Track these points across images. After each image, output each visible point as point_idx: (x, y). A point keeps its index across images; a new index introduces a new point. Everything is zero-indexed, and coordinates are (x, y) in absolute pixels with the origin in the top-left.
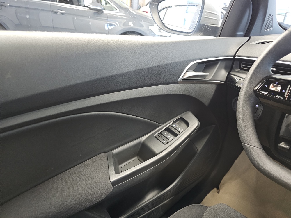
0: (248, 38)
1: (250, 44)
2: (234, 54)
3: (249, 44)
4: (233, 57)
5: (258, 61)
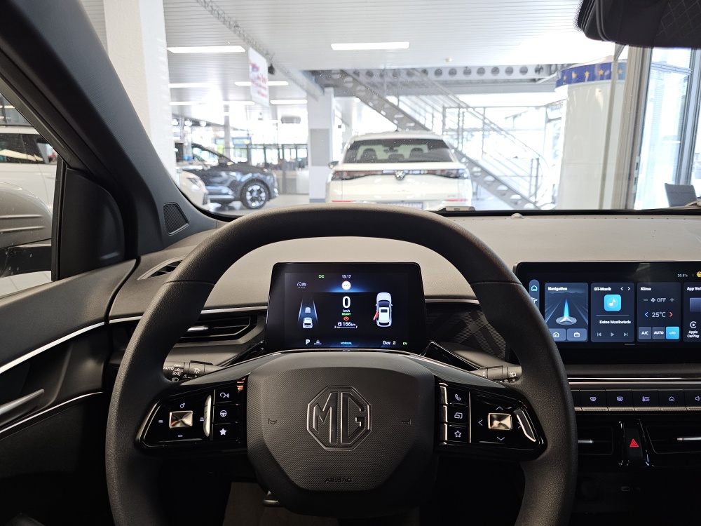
0: (133, 262)
1: (139, 279)
2: (102, 315)
3: (136, 279)
4: (102, 324)
5: (143, 321)
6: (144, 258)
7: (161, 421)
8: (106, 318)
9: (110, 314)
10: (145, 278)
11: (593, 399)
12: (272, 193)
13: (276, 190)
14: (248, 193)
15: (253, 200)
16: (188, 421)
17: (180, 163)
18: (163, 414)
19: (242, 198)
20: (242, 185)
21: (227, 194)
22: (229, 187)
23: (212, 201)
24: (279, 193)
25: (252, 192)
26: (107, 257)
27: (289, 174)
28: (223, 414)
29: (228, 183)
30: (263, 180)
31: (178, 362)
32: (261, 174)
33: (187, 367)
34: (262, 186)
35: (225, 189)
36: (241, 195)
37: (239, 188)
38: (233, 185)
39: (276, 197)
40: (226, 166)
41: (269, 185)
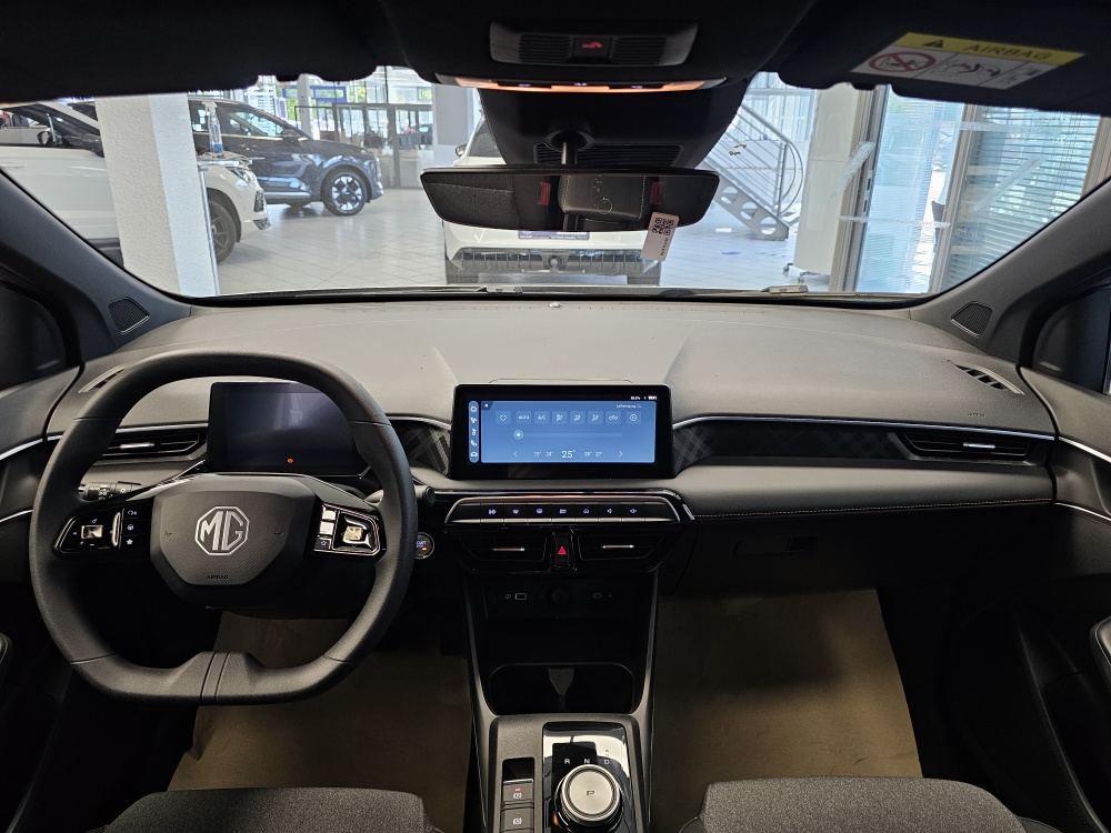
0: (77, 370)
1: (80, 392)
2: (39, 432)
3: (77, 392)
4: (41, 440)
5: (63, 439)
6: (88, 365)
7: (75, 533)
8: (44, 435)
9: (48, 431)
10: (87, 390)
11: (516, 512)
12: (373, 188)
13: (380, 184)
14: (334, 189)
15: (343, 200)
16: (98, 533)
17: (204, 156)
18: (76, 528)
19: (324, 196)
20: (323, 175)
21: (298, 190)
22: (301, 179)
23: (271, 201)
24: (384, 188)
25: (339, 187)
26: (44, 367)
27: (405, 154)
28: (130, 528)
29: (301, 171)
30: (360, 167)
31: (104, 483)
32: (356, 157)
33: (113, 487)
34: (358, 178)
35: (295, 183)
36: (322, 192)
37: (319, 180)
38: (309, 175)
39: (381, 195)
40: (296, 143)
41: (369, 174)
